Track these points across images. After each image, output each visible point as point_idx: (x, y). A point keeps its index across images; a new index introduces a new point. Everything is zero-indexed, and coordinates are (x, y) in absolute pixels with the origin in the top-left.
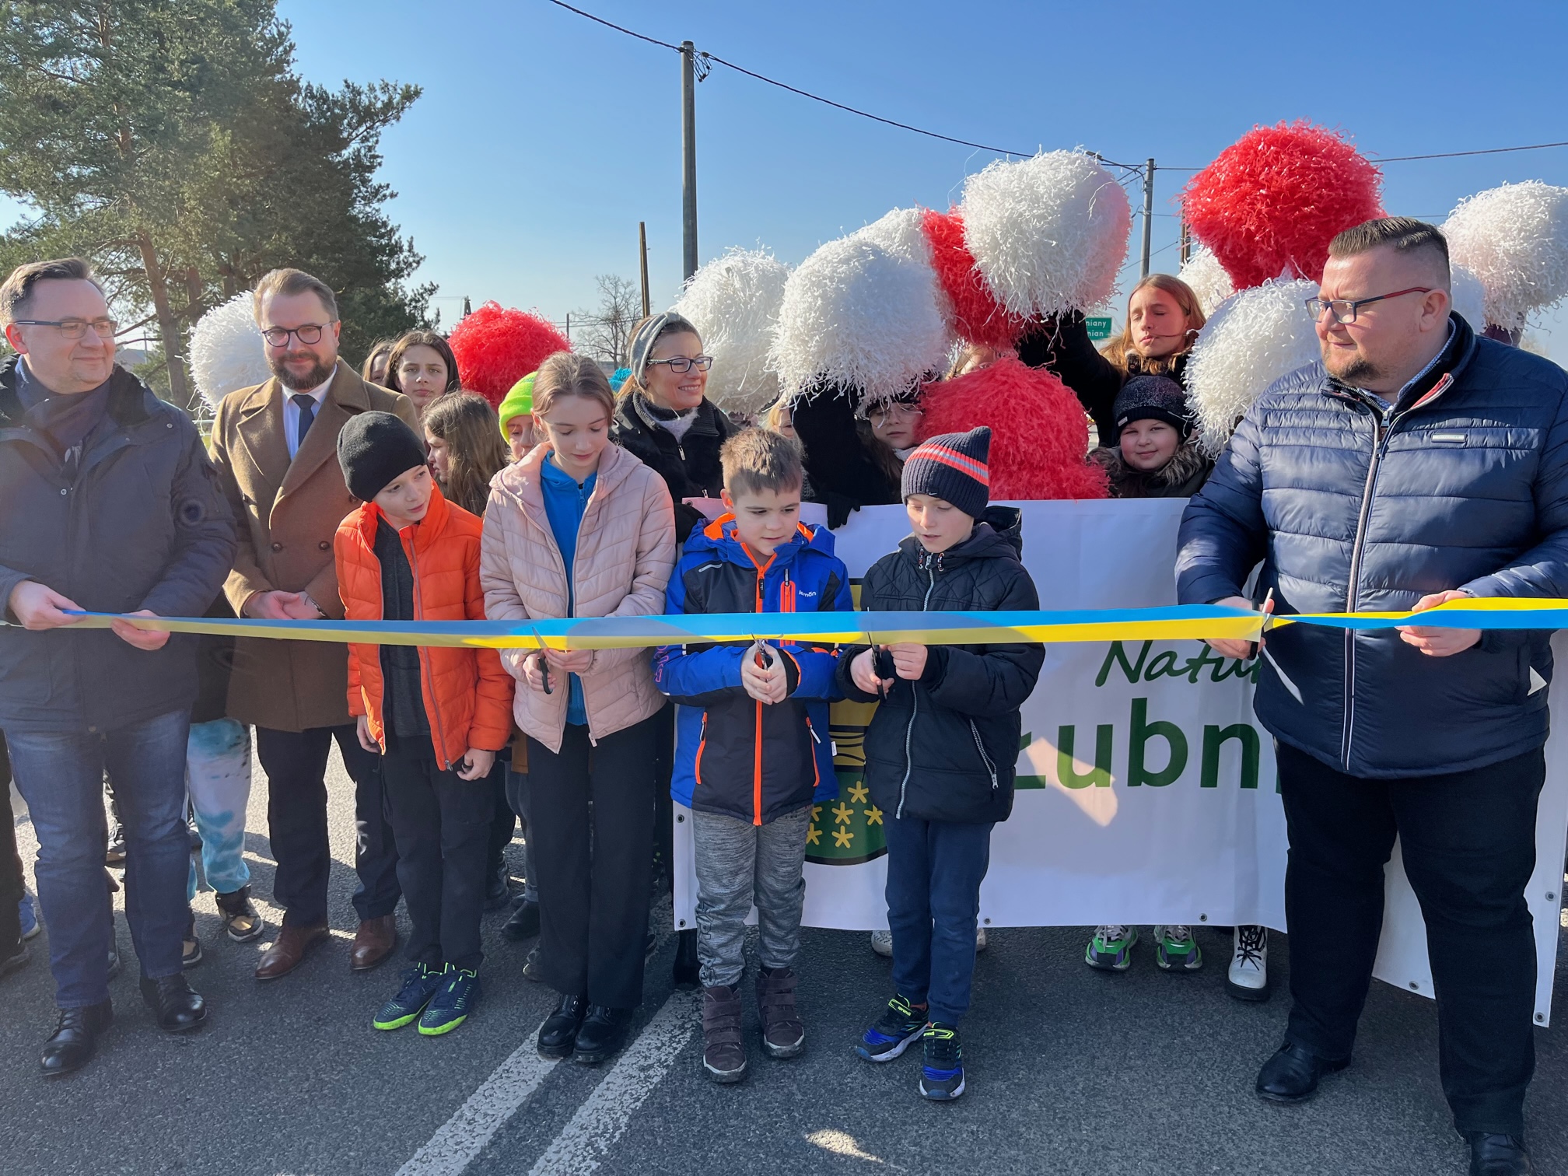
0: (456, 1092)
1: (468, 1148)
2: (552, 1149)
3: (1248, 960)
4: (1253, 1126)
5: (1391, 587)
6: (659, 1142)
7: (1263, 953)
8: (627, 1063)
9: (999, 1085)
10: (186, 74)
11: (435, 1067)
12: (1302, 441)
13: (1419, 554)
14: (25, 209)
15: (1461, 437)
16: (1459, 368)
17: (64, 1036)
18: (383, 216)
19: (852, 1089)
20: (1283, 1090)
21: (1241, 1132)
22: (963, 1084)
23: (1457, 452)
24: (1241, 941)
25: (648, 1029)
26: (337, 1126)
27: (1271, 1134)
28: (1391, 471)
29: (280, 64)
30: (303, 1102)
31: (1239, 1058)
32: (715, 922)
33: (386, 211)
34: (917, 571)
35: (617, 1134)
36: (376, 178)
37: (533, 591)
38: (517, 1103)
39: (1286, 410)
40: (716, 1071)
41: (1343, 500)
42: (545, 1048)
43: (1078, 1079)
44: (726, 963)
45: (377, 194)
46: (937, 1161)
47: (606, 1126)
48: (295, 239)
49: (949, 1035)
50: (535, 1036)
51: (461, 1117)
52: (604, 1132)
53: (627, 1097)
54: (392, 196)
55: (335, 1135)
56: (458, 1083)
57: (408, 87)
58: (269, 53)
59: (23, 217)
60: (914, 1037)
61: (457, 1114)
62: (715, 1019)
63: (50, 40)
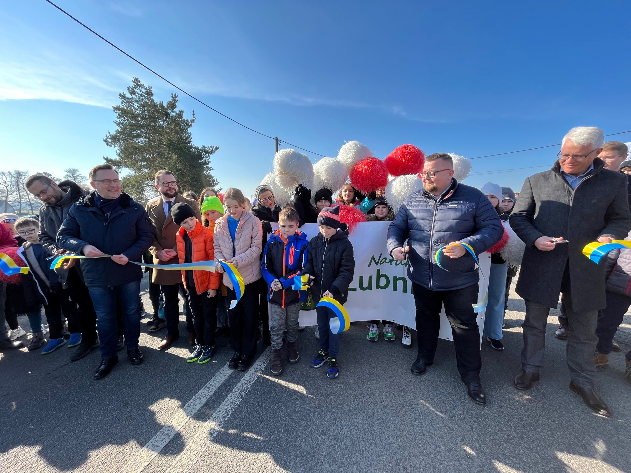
0: (206, 380)
1: (207, 396)
2: (230, 395)
3: (407, 338)
4: (411, 381)
5: (440, 243)
6: (258, 392)
7: (410, 336)
8: (252, 370)
9: (347, 373)
10: (167, 143)
11: (201, 372)
12: (417, 208)
13: (447, 234)
14: (130, 171)
15: (456, 206)
16: (455, 189)
17: (102, 367)
18: (210, 174)
19: (310, 376)
20: (418, 371)
21: (408, 383)
22: (338, 373)
23: (455, 209)
24: (405, 333)
25: (258, 360)
26: (173, 390)
27: (416, 384)
28: (439, 215)
29: (189, 142)
30: (165, 383)
31: (406, 363)
32: (275, 333)
33: (211, 173)
34: (323, 242)
35: (247, 391)
36: (209, 166)
37: (224, 248)
38: (221, 382)
39: (413, 201)
40: (274, 372)
41: (428, 221)
42: (230, 367)
43: (367, 370)
44: (277, 344)
45: (209, 169)
46: (331, 395)
47: (245, 388)
48: (191, 178)
49: (334, 360)
50: (228, 363)
51: (206, 387)
52: (244, 390)
53: (251, 380)
54: (213, 169)
55: (172, 393)
56: (207, 377)
57: (216, 147)
58: (186, 140)
59: (129, 173)
60: (325, 361)
61: (205, 386)
62: (274, 358)
63: (136, 134)
